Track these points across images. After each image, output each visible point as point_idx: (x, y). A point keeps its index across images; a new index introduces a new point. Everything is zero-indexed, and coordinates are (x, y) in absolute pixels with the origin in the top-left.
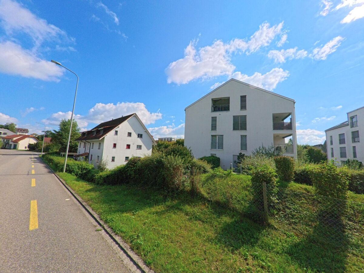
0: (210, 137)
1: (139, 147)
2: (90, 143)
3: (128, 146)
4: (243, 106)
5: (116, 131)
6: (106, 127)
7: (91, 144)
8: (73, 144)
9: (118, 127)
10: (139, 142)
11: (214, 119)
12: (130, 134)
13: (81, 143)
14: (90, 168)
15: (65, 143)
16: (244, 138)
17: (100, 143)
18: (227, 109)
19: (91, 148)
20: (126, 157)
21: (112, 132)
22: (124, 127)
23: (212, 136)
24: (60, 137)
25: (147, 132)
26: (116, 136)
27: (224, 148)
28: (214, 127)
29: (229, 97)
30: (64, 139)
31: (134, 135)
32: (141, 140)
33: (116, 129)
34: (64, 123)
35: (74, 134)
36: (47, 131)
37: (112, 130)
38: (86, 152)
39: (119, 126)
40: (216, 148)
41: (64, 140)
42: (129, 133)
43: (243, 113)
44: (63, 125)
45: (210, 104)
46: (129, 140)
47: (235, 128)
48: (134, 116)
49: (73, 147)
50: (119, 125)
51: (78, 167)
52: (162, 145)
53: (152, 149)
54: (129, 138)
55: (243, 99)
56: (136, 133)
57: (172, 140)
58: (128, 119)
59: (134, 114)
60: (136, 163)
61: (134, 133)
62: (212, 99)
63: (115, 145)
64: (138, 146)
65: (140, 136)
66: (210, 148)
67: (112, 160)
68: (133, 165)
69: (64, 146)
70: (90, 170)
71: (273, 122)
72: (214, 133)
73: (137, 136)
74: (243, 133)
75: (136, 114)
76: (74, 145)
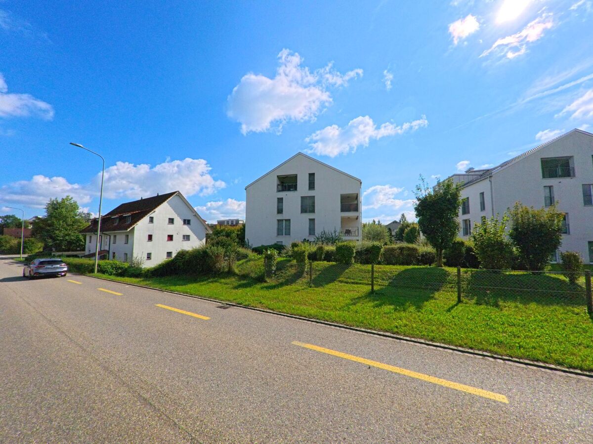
0: (276, 222)
1: (187, 238)
2: (108, 237)
3: (170, 238)
4: (312, 186)
5: (150, 217)
6: (135, 212)
7: (112, 237)
8: (73, 238)
9: (154, 212)
10: (186, 230)
11: (280, 200)
12: (171, 221)
13: (91, 237)
14: (126, 267)
15: (58, 236)
16: (312, 221)
17: (127, 236)
18: (294, 187)
19: (112, 242)
20: (168, 253)
21: (146, 219)
22: (163, 211)
23: (279, 220)
24: (49, 228)
25: (196, 215)
26: (151, 224)
27: (291, 234)
28: (280, 211)
29: (297, 175)
30: (58, 230)
31: (178, 221)
32: (189, 228)
33: (151, 214)
34: (55, 204)
35: (73, 222)
36: (7, 216)
37: (145, 216)
38: (102, 249)
39: (155, 210)
40: (283, 235)
41: (57, 232)
42: (169, 219)
43: (311, 193)
44: (53, 208)
45: (275, 182)
46: (170, 229)
47: (304, 210)
48: (176, 195)
49: (74, 243)
50: (155, 208)
51: (112, 266)
52: (222, 231)
53: (205, 239)
54: (171, 226)
55: (312, 176)
56: (180, 218)
57: (238, 223)
58: (168, 200)
59: (176, 192)
60: (184, 255)
61: (179, 218)
62: (278, 176)
63: (150, 238)
64: (184, 236)
65: (187, 222)
66: (276, 235)
67: (148, 258)
68: (182, 257)
69: (58, 242)
70: (126, 269)
71: (341, 203)
72: (280, 217)
73: (182, 222)
74: (311, 216)
75: (179, 193)
76: (74, 240)
